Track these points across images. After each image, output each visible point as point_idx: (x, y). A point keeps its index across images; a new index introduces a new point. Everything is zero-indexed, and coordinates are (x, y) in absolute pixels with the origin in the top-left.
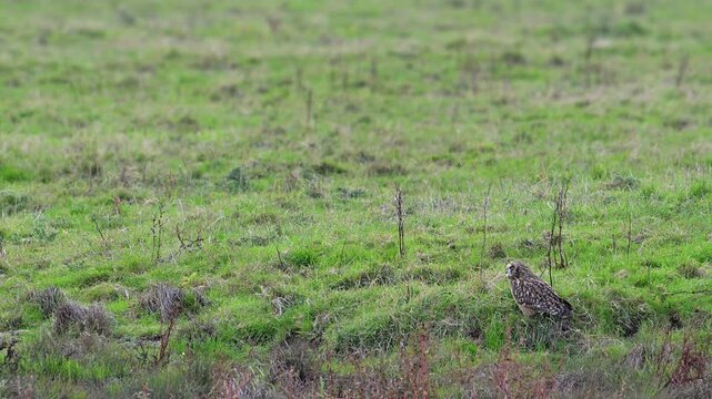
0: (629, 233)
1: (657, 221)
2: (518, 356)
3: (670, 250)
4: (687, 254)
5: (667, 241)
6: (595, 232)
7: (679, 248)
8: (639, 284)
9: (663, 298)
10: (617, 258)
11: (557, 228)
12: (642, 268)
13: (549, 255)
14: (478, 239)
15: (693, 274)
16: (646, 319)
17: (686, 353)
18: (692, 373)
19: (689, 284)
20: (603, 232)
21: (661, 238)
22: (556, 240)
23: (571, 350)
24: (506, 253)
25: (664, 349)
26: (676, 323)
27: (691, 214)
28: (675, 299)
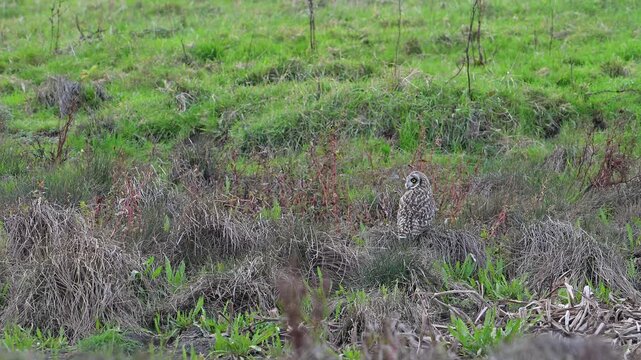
0: (552, 29)
1: (581, 16)
2: (433, 157)
3: (593, 47)
4: (612, 52)
5: (591, 38)
6: (516, 28)
7: (604, 46)
8: (561, 83)
9: (586, 98)
10: (538, 55)
11: (476, 23)
12: (564, 66)
13: (467, 51)
14: (392, 33)
15: (617, 72)
16: (567, 119)
17: (609, 156)
18: (616, 176)
19: (613, 83)
20: (525, 27)
21: (584, 35)
22: (475, 36)
23: (488, 151)
24: (422, 48)
25: (585, 152)
26: (599, 124)
27: (617, 10)
28: (598, 99)
